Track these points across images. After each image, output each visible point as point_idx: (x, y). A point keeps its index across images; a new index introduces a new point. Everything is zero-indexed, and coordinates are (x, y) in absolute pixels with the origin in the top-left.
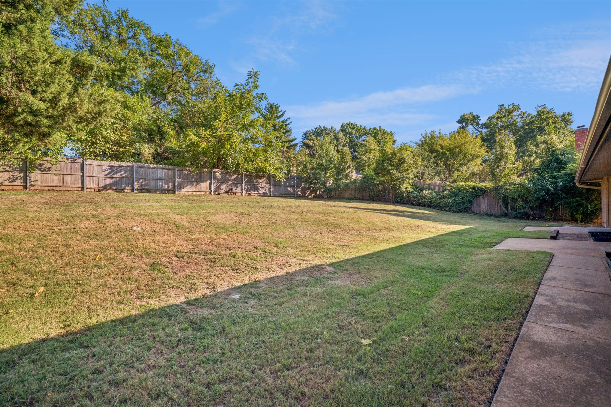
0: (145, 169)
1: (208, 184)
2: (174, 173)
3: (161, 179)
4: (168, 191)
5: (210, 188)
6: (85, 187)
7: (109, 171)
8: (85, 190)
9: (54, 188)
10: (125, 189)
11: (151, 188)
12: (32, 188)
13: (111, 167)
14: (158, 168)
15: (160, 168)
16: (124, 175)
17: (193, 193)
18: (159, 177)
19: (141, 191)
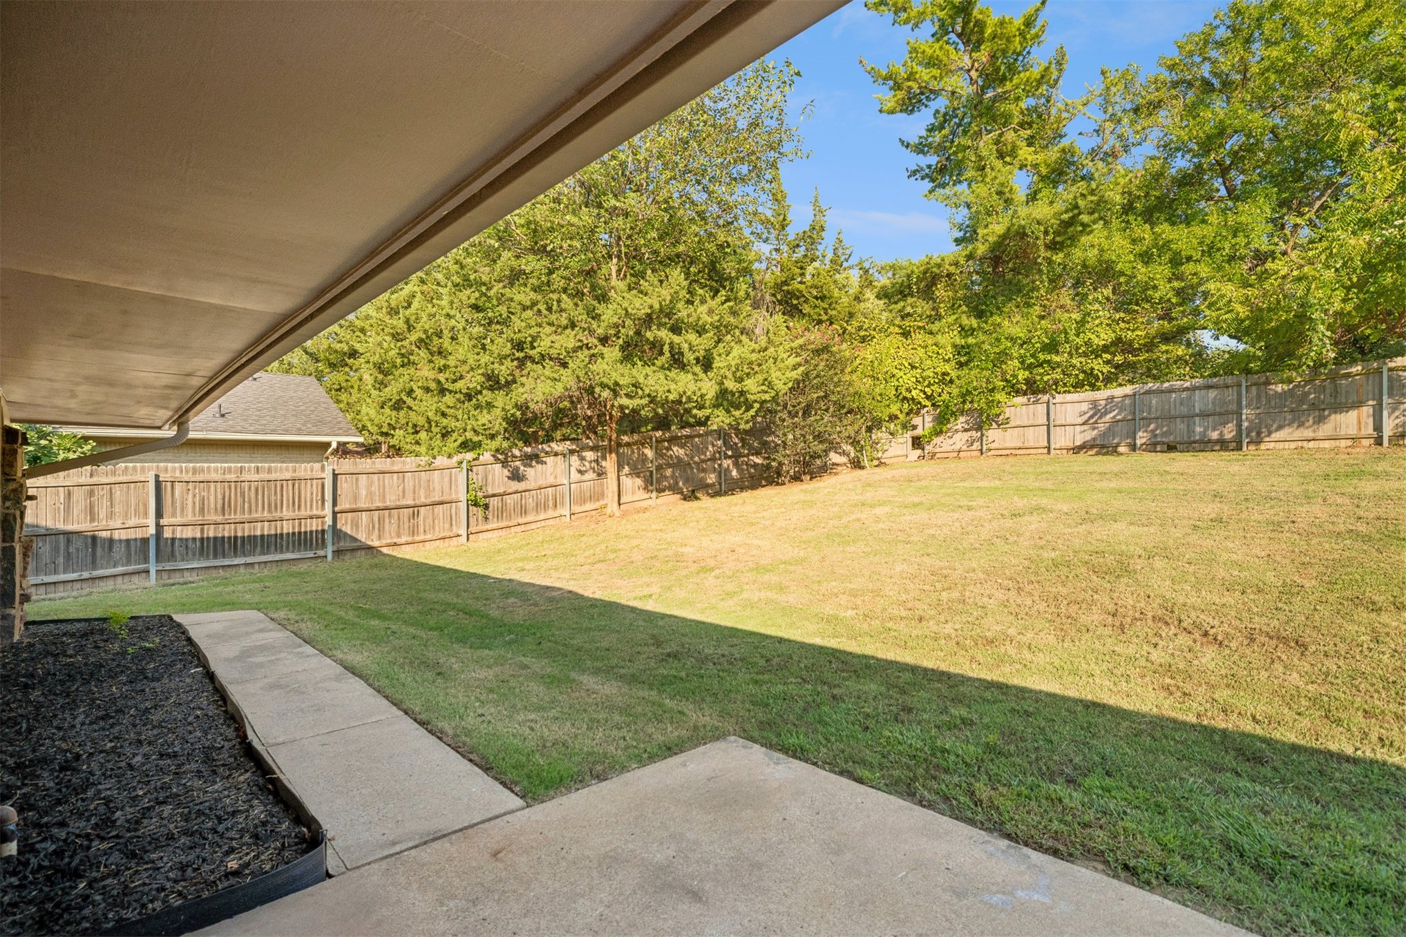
0: (1163, 395)
1: (1366, 411)
2: (1239, 395)
3: (1204, 415)
4: (1223, 444)
5: (1378, 427)
6: (1053, 446)
7: (1091, 413)
8: (1052, 451)
9: (1014, 452)
10: (1118, 445)
11: (1178, 439)
12: (989, 454)
13: (1094, 403)
14: (1193, 389)
15: (1199, 388)
16: (1119, 417)
17: (1305, 444)
18: (1197, 411)
19: (1152, 447)
